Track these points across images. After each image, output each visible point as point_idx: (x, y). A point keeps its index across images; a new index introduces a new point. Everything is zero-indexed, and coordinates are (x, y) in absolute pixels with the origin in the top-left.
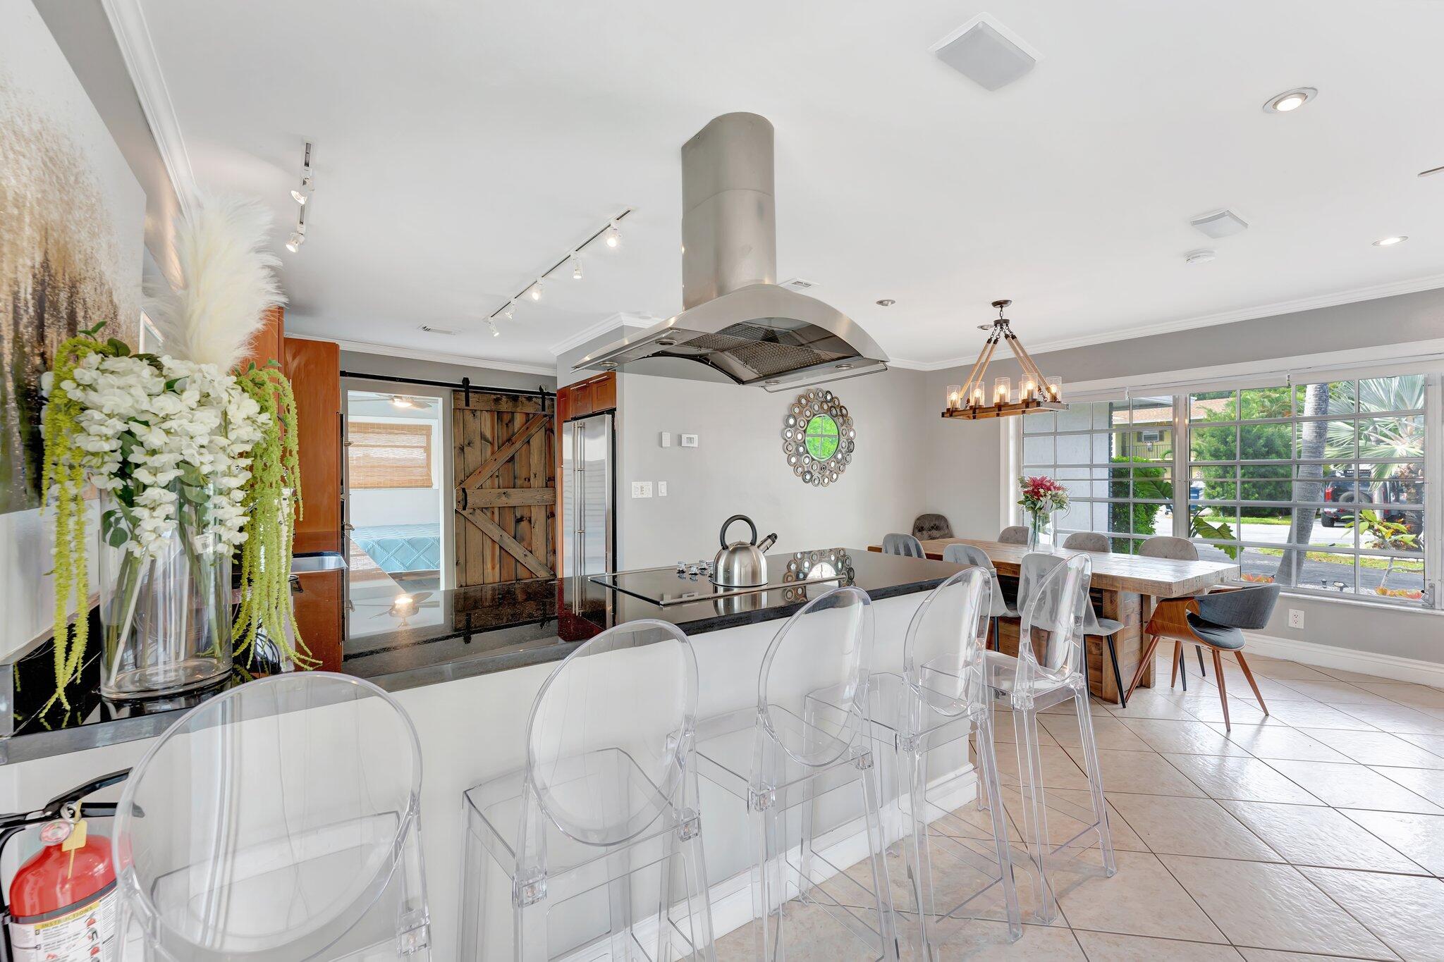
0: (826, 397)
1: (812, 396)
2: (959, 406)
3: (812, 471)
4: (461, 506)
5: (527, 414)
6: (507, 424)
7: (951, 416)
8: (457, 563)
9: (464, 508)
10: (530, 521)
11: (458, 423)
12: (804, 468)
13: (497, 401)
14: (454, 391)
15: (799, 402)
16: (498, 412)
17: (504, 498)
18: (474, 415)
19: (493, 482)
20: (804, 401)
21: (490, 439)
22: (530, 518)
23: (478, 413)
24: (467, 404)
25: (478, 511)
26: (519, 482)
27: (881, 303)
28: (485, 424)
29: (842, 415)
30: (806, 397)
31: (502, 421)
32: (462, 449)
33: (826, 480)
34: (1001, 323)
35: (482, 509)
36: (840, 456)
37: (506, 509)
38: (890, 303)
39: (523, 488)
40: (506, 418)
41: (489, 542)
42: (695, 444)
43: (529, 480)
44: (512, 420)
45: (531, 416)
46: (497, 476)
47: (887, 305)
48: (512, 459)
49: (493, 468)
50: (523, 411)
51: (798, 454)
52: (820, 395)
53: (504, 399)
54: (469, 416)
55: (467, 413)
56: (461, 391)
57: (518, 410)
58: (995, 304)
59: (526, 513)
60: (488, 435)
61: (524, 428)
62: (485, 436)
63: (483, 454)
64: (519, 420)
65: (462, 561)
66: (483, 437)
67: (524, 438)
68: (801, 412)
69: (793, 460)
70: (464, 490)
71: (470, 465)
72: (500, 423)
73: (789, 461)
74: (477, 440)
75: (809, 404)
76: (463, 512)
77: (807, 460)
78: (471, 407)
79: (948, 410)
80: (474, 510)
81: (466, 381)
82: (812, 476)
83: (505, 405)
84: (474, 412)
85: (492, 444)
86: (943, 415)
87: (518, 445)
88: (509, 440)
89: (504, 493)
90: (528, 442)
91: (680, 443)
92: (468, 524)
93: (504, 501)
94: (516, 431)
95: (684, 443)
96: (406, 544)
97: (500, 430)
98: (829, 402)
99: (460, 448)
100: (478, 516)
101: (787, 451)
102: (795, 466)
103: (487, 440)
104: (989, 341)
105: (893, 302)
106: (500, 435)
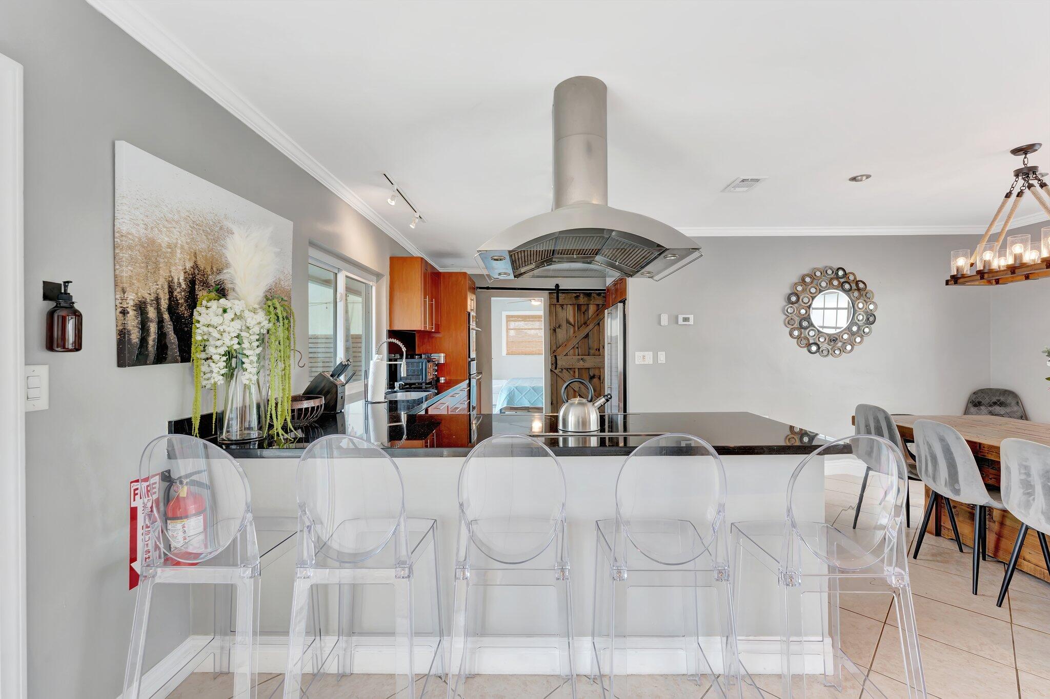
0: (837, 274)
1: (818, 274)
2: (967, 271)
3: (819, 343)
4: (554, 367)
5: (598, 305)
6: (584, 313)
7: (956, 283)
8: (551, 403)
9: (556, 369)
10: (600, 378)
11: (553, 314)
12: (808, 340)
13: (577, 297)
14: (549, 293)
15: (803, 280)
16: (578, 305)
17: (581, 362)
18: (562, 308)
19: (574, 352)
20: (808, 280)
21: (573, 323)
22: (600, 376)
23: (565, 306)
24: (558, 301)
25: (564, 370)
26: (592, 352)
27: (854, 179)
28: (569, 313)
29: (858, 289)
30: (812, 276)
31: (580, 311)
32: (555, 330)
33: (837, 352)
34: (1027, 173)
35: (567, 369)
36: (855, 329)
37: (584, 370)
38: (864, 178)
39: (594, 355)
40: (583, 308)
41: (572, 391)
42: (691, 322)
43: (599, 350)
44: (587, 310)
45: (601, 306)
46: (577, 348)
47: (861, 181)
48: (587, 336)
49: (574, 342)
50: (594, 303)
51: (801, 327)
52: (830, 272)
53: (582, 296)
54: (559, 309)
55: (558, 306)
56: (554, 293)
57: (592, 302)
58: (1016, 152)
59: (597, 373)
60: (571, 320)
61: (596, 314)
62: (569, 321)
63: (568, 334)
64: (592, 309)
65: (555, 402)
66: (568, 322)
67: (596, 322)
68: (804, 290)
69: (796, 333)
70: (555, 356)
71: (560, 340)
72: (579, 311)
73: (791, 335)
74: (564, 324)
75: (815, 282)
76: (556, 371)
77: (812, 333)
78: (561, 302)
79: (953, 277)
80: (562, 369)
81: (557, 286)
82: (819, 348)
83: (582, 300)
84: (562, 306)
85: (574, 326)
86: (947, 283)
87: (591, 327)
88: (585, 323)
89: (582, 359)
90: (599, 324)
91: (677, 322)
92: (558, 378)
93: (581, 364)
94: (590, 317)
95: (681, 321)
96: (531, 389)
97: (579, 316)
98: (841, 278)
99: (554, 330)
100: (565, 374)
101: (788, 325)
102: (798, 337)
103: (570, 324)
104: (1008, 195)
105: (868, 177)
106: (579, 319)
